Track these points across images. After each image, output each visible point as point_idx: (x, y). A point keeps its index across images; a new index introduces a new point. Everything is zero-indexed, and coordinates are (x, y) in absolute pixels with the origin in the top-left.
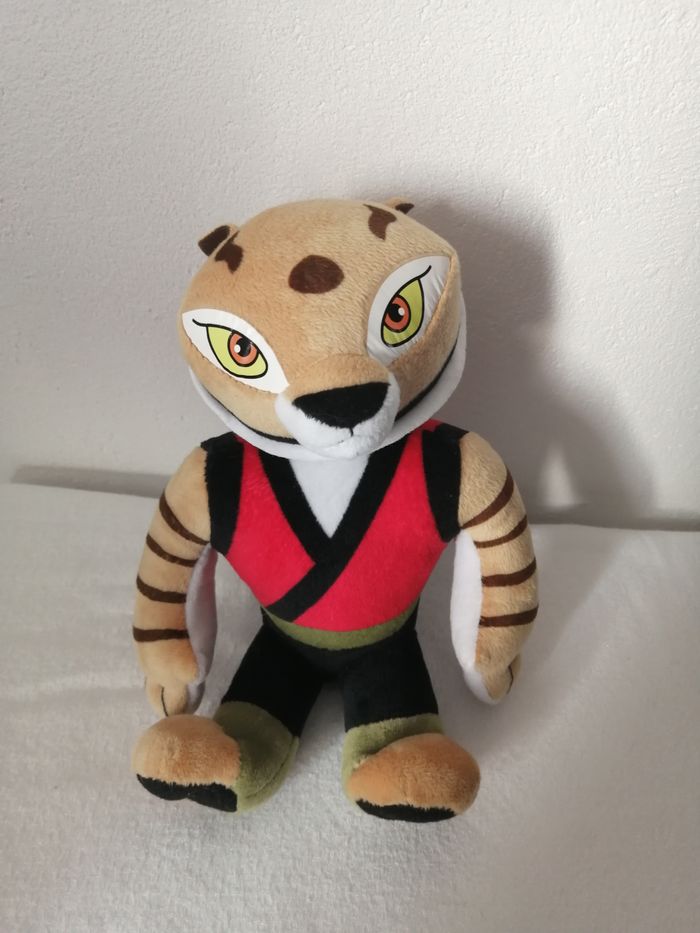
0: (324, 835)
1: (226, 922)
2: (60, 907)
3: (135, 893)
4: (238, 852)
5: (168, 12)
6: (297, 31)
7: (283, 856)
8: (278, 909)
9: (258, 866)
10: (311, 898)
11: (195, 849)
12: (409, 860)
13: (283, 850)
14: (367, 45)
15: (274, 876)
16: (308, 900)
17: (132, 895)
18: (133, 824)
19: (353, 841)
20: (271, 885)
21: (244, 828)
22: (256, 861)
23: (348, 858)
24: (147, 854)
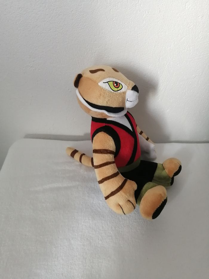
0: (122, 217)
1: (101, 238)
2: (58, 237)
3: (77, 233)
4: (102, 222)
5: (83, 15)
6: (114, 19)
7: (113, 223)
8: (114, 234)
9: (107, 225)
10: (122, 232)
11: (90, 222)
12: (144, 222)
13: (113, 221)
14: (130, 23)
15: (111, 227)
16: (121, 232)
17: (76, 234)
18: (73, 218)
19: (130, 218)
20: (111, 229)
21: (102, 217)
22: (106, 224)
23: (129, 222)
24: (78, 224)
